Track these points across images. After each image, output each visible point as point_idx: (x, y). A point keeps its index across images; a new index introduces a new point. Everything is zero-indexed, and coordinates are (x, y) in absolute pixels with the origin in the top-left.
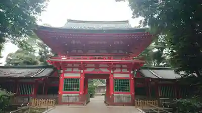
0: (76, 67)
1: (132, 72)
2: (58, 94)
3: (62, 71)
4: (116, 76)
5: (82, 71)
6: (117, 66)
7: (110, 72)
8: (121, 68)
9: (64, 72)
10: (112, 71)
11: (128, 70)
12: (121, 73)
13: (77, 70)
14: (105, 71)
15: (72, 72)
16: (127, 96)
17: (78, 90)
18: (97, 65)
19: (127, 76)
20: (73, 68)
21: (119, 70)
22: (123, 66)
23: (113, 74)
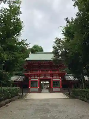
1: (61, 78)
4: (54, 80)
5: (39, 78)
8: (56, 76)
9: (31, 78)
10: (52, 78)
11: (59, 77)
12: (56, 78)
13: (36, 77)
14: (49, 77)
15: (34, 78)
16: (58, 89)
17: (37, 86)
18: (45, 75)
19: (59, 79)
20: (34, 76)
23: (52, 79)
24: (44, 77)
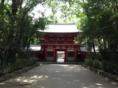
0: (51, 47)
1: (75, 49)
2: (45, 57)
3: (46, 49)
4: (69, 50)
5: (54, 49)
6: (69, 46)
8: (71, 47)
10: (67, 49)
14: (64, 48)
15: (50, 49)
18: (61, 46)
19: (73, 50)
20: (50, 47)
21: (70, 48)
24: (59, 48)
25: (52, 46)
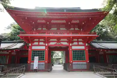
1: (87, 44)
2: (27, 63)
3: (30, 45)
4: (74, 48)
5: (47, 44)
6: (75, 40)
7: (69, 45)
8: (78, 42)
9: (32, 45)
10: (71, 44)
11: (83, 43)
12: (78, 45)
13: (42, 43)
15: (39, 45)
16: (83, 64)
17: (43, 59)
18: (59, 39)
19: (83, 48)
20: (39, 42)
21: (76, 43)
22: (79, 40)
23: (71, 46)
25: (42, 40)
